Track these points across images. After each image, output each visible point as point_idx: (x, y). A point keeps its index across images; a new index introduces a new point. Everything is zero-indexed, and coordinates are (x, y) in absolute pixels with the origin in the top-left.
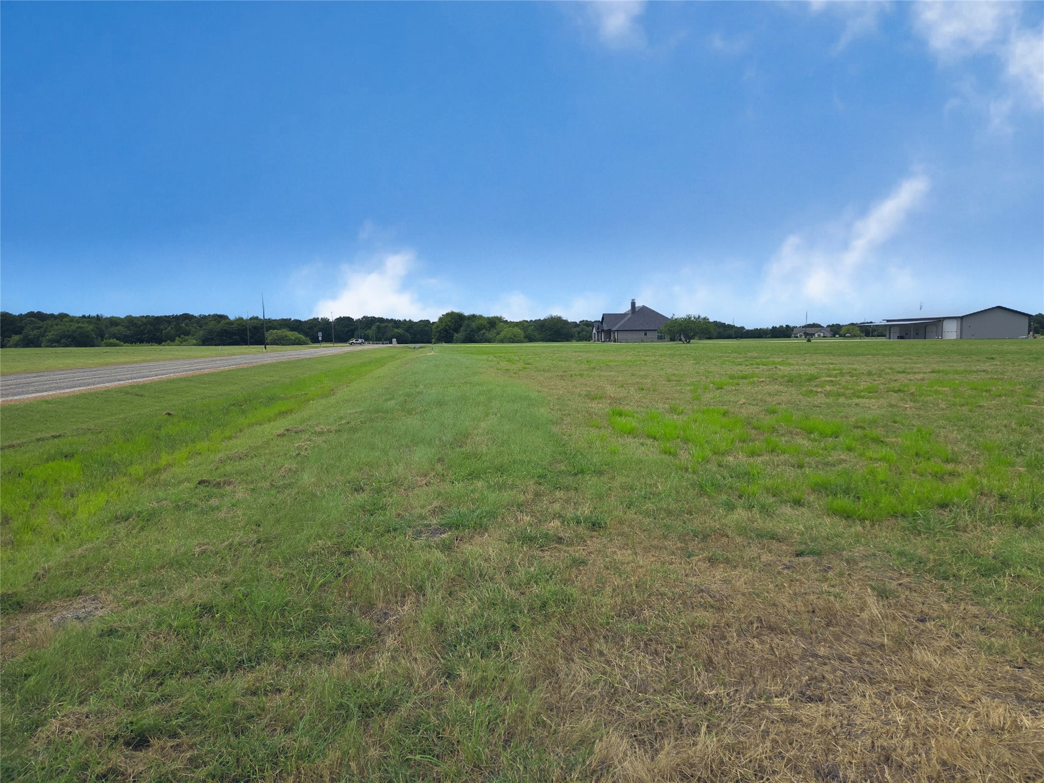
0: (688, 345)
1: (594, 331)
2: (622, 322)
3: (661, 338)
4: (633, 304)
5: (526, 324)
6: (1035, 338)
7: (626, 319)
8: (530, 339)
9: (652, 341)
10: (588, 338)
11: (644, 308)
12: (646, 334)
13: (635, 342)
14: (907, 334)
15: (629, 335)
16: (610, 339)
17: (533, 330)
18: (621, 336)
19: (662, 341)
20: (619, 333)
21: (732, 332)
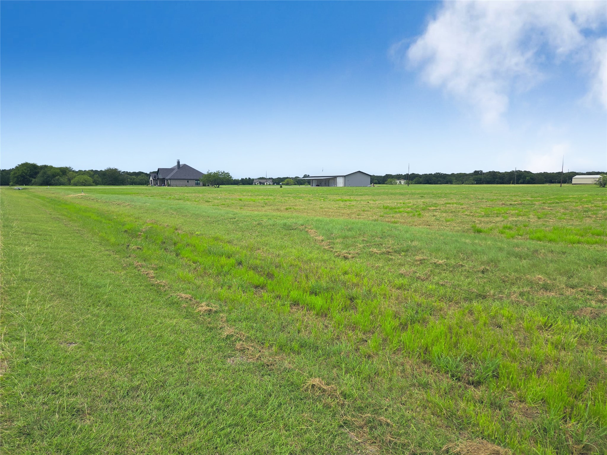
0: (218, 189)
1: (151, 179)
2: (172, 174)
3: (197, 184)
4: (179, 162)
5: (92, 173)
6: (374, 186)
7: (175, 172)
8: (96, 183)
9: (192, 186)
10: (146, 183)
11: (185, 166)
12: (188, 182)
13: (182, 186)
14: (320, 184)
15: (177, 182)
16: (165, 184)
17: (97, 177)
18: (172, 182)
19: (198, 186)
20: (171, 180)
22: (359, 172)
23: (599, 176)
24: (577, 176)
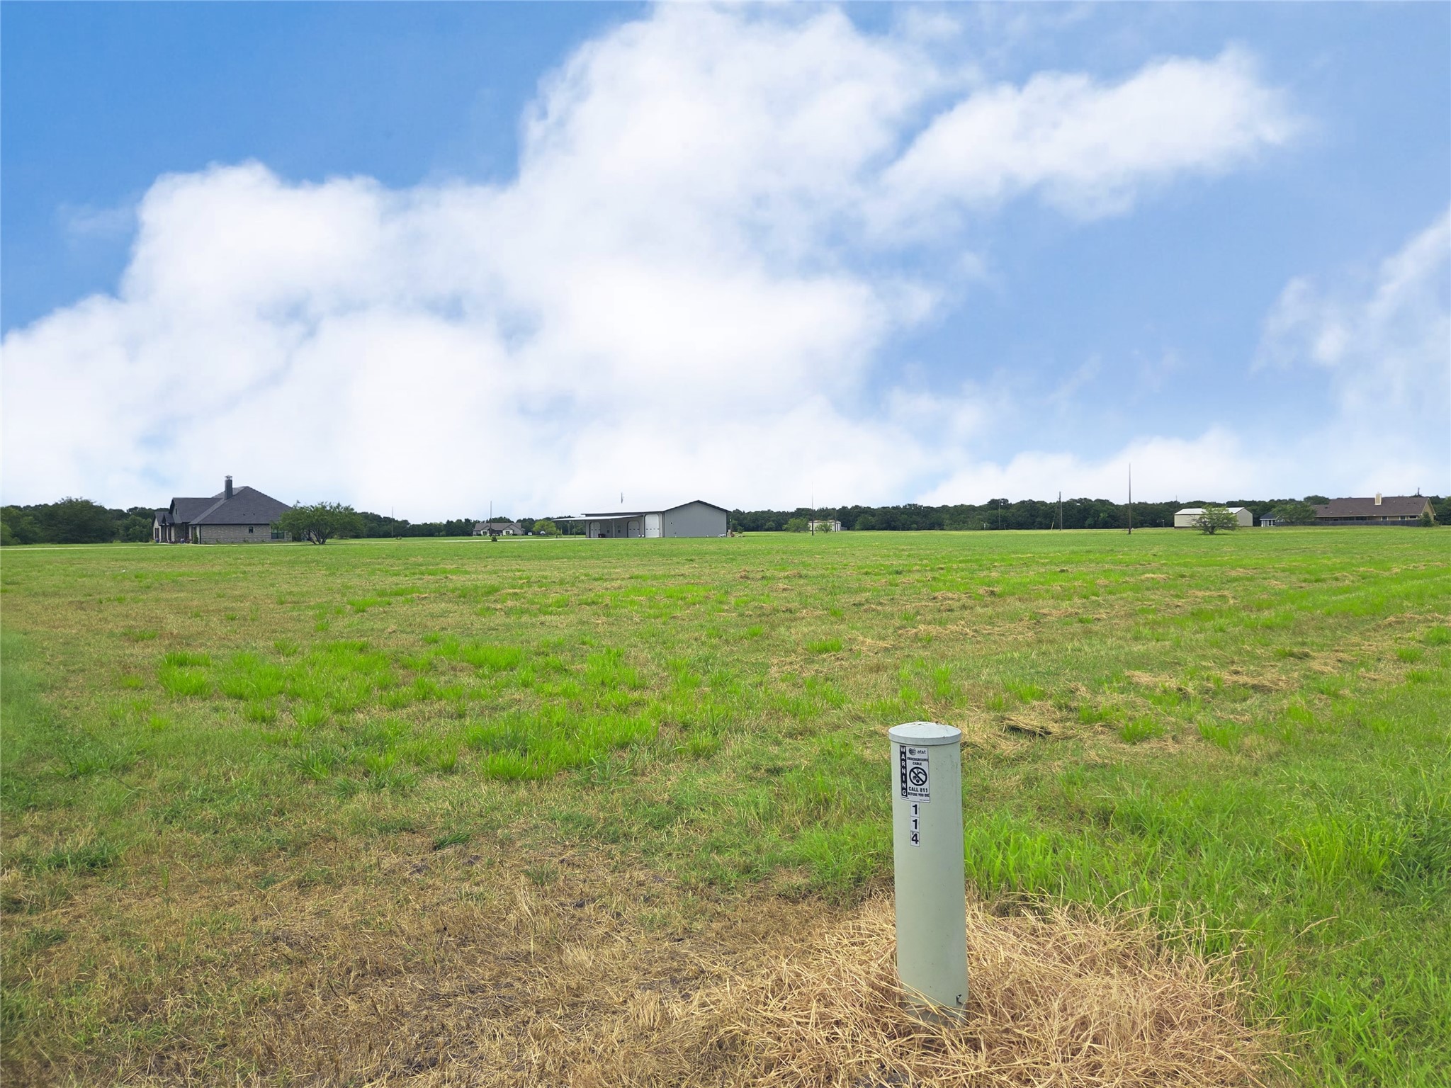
0: (322, 547)
1: (156, 525)
2: (210, 511)
3: (277, 537)
4: (229, 483)
5: (15, 512)
6: (733, 536)
7: (216, 506)
8: (24, 538)
9: (263, 542)
10: (145, 537)
11: (247, 491)
12: (251, 531)
13: (233, 543)
14: (608, 531)
15: (222, 533)
16: (187, 537)
17: (30, 523)
18: (207, 532)
19: (279, 542)
20: (204, 528)
21: (390, 528)
22: (699, 502)
23: (1199, 511)
24: (1184, 511)
